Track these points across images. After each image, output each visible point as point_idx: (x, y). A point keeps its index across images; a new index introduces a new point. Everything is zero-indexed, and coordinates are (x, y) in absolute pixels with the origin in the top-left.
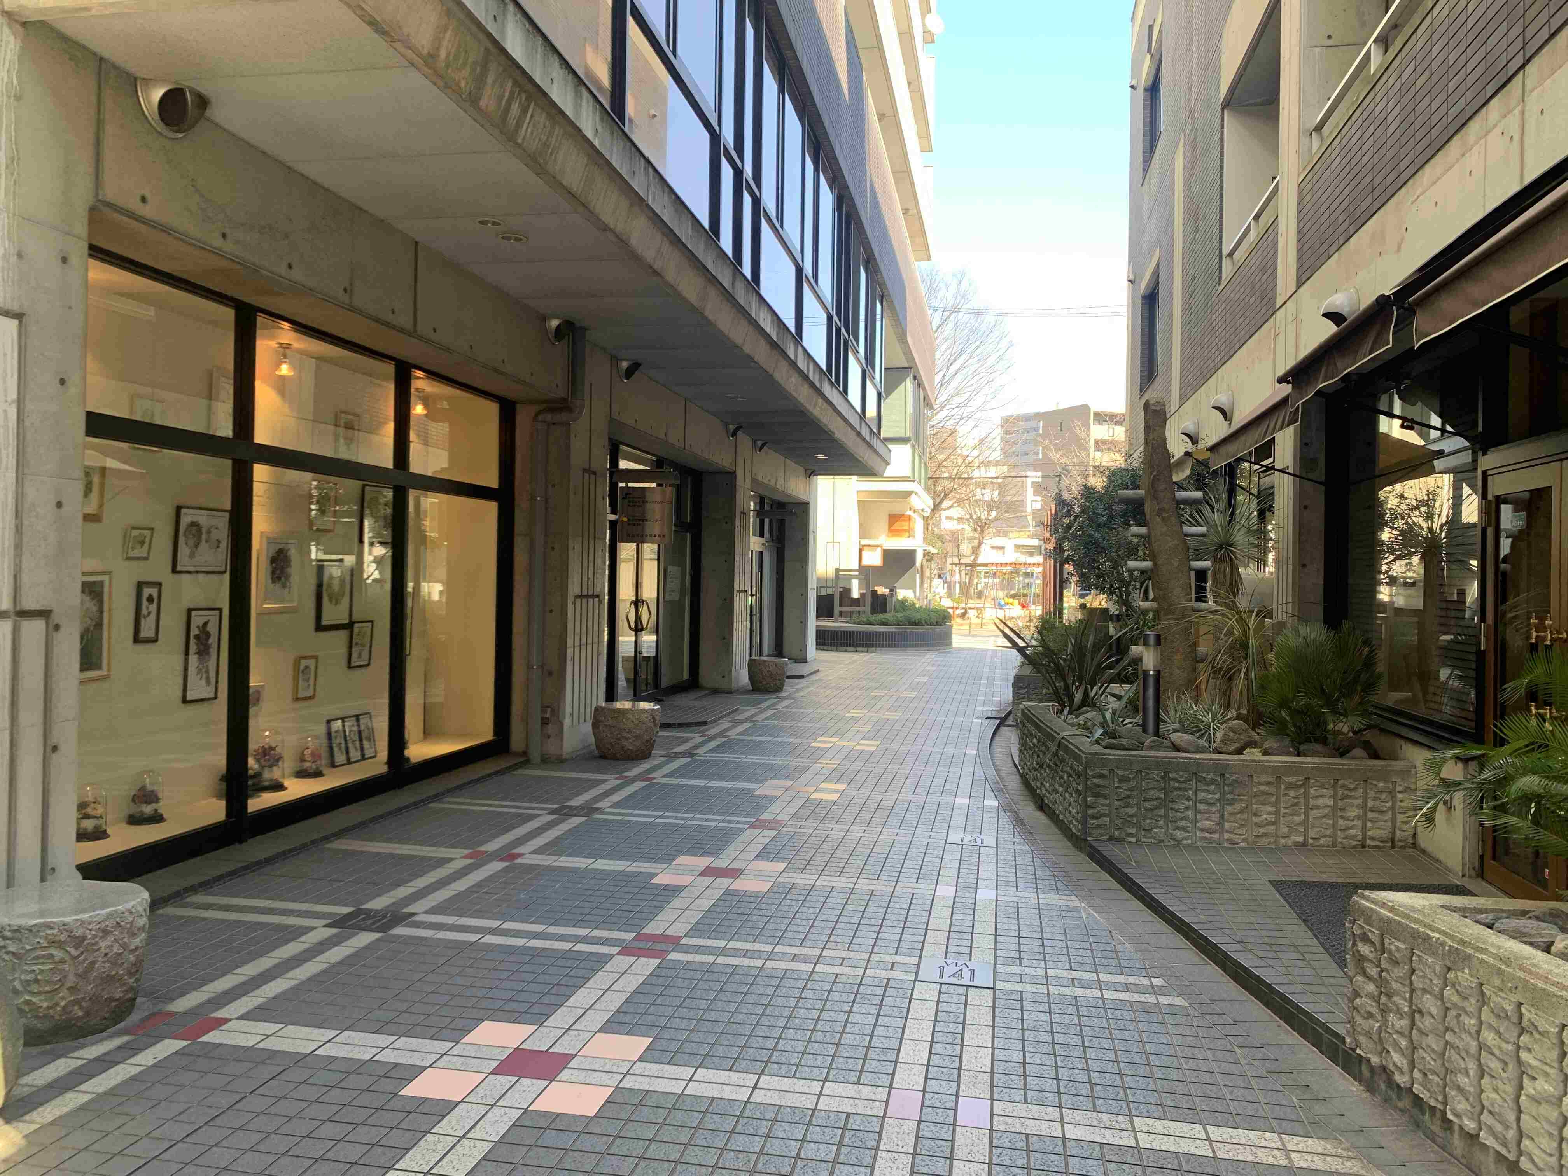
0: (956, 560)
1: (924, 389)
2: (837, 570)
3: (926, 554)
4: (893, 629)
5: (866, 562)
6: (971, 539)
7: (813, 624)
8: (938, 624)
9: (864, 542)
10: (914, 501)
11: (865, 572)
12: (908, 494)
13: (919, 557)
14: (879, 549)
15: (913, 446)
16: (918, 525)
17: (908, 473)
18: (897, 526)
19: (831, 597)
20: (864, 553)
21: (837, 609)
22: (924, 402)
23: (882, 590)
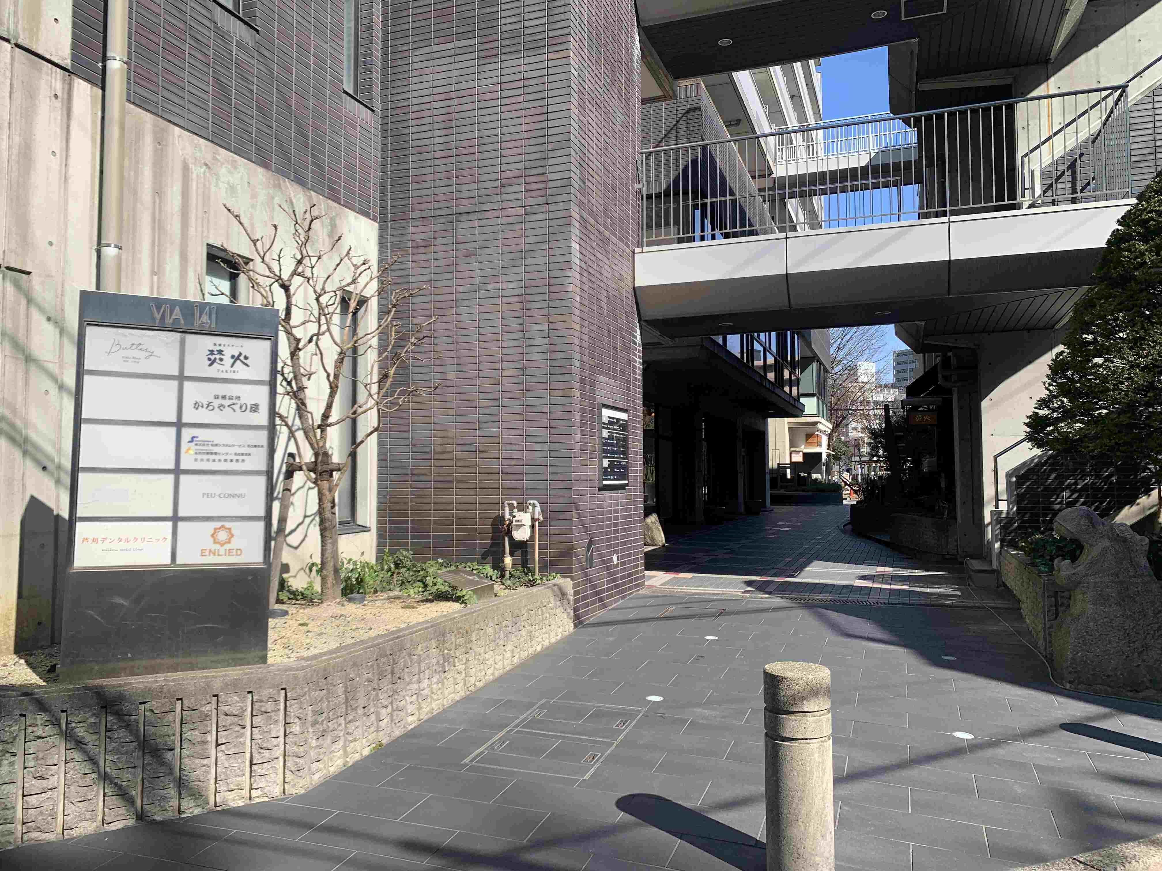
0: (858, 459)
1: (823, 365)
2: (779, 464)
3: (829, 455)
4: (810, 494)
5: (794, 460)
6: (869, 444)
7: (768, 492)
8: (834, 491)
9: (792, 449)
10: (820, 426)
11: (794, 465)
12: (816, 423)
13: (824, 456)
14: (801, 453)
15: (818, 398)
16: (824, 440)
17: (815, 412)
18: (809, 441)
19: (776, 478)
20: (793, 455)
21: (779, 484)
22: (823, 371)
23: (803, 474)
